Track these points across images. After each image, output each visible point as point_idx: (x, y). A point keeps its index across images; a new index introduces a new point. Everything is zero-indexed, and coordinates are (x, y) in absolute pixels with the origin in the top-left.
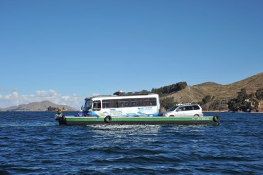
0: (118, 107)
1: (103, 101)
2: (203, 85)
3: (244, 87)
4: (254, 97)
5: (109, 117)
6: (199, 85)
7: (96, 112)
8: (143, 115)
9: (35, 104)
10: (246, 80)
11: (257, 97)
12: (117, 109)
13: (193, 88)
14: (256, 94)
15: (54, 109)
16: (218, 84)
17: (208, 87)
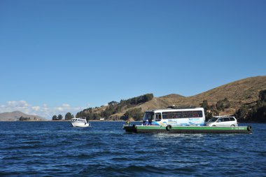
0: (174, 118)
1: (163, 113)
2: (168, 96)
3: (205, 99)
4: (215, 109)
5: (170, 126)
6: (164, 97)
7: (158, 122)
8: (192, 124)
9: (6, 114)
10: (207, 92)
11: (218, 109)
12: (173, 120)
13: (159, 99)
14: (217, 105)
15: (26, 119)
16: (181, 96)
17: (173, 99)
